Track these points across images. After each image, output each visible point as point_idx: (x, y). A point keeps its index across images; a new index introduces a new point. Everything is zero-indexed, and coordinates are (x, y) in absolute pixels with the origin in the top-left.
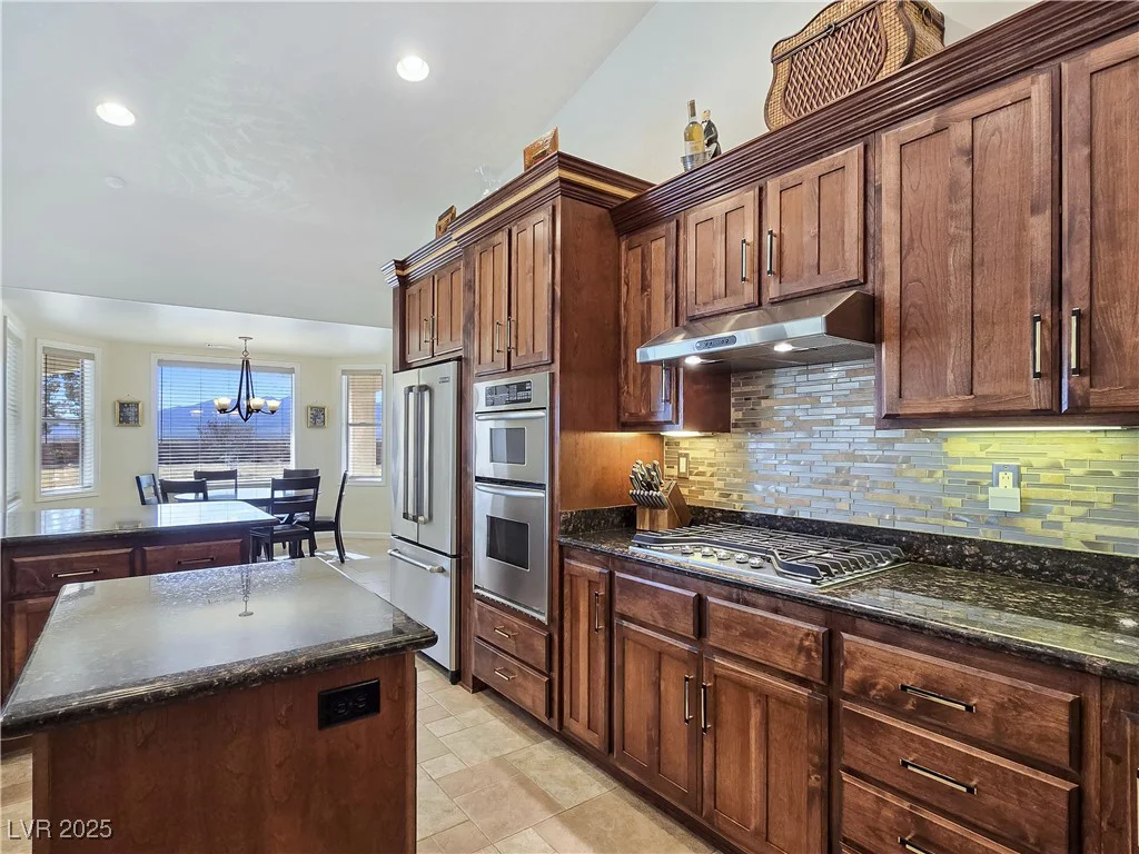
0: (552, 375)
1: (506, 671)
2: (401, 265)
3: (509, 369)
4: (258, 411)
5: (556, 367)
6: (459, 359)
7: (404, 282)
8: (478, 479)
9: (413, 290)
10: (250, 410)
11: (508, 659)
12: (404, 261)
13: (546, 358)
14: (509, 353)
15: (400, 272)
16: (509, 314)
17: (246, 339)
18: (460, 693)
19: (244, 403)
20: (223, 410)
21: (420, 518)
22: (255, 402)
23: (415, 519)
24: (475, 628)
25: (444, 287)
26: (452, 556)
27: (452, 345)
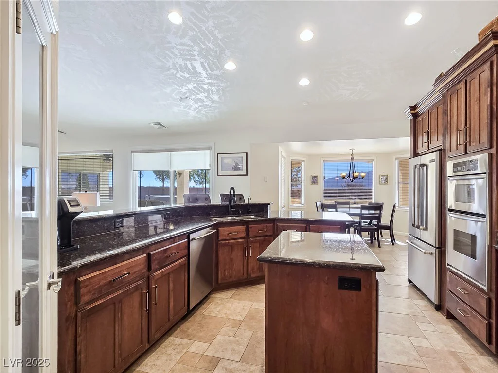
0: (491, 156)
1: (463, 311)
2: (413, 108)
3: (466, 153)
4: (356, 178)
5: (493, 151)
6: (440, 150)
7: (415, 116)
8: (449, 210)
9: (420, 119)
10: (354, 178)
11: (465, 305)
12: (415, 106)
13: (486, 145)
14: (466, 145)
15: (413, 112)
16: (466, 125)
17: (352, 149)
18: (440, 316)
19: (351, 175)
20: (344, 178)
21: (421, 227)
22: (356, 174)
23: (418, 227)
24: (449, 286)
25: (434, 115)
26: (436, 247)
27: (437, 143)
